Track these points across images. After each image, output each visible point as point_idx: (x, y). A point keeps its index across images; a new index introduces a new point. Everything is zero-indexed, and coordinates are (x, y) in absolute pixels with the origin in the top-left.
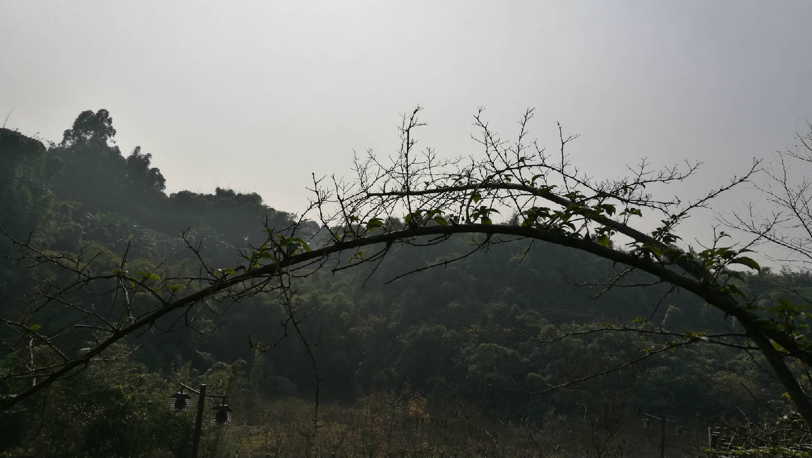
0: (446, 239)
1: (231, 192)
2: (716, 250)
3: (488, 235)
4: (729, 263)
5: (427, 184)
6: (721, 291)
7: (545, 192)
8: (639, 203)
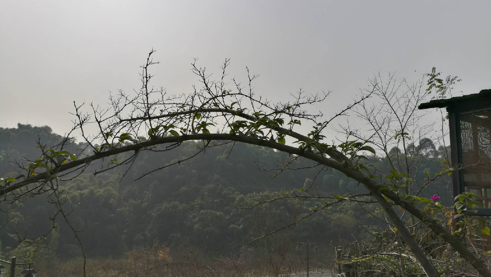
0: (179, 145)
1: (28, 127)
2: (348, 143)
3: (208, 141)
4: (358, 151)
5: (161, 111)
6: (355, 168)
7: (240, 112)
8: (299, 116)
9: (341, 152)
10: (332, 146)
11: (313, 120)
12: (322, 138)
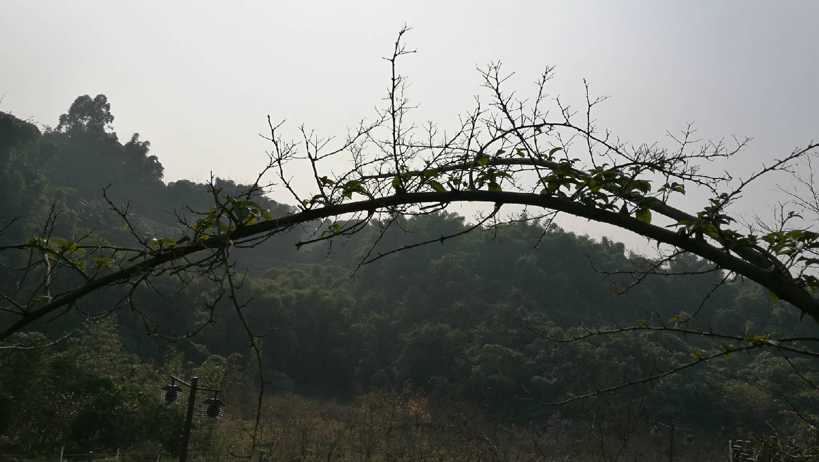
1: (231, 183)
2: (784, 233)
3: (497, 204)
6: (795, 283)
7: (566, 166)
8: (683, 176)
9: (766, 249)
10: (749, 235)
11: (711, 188)
12: (728, 221)
